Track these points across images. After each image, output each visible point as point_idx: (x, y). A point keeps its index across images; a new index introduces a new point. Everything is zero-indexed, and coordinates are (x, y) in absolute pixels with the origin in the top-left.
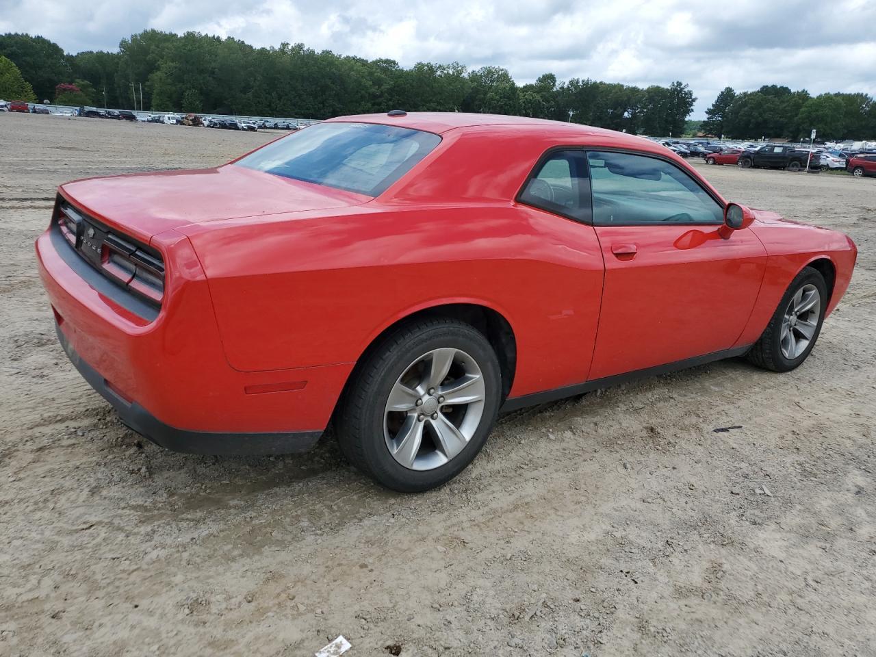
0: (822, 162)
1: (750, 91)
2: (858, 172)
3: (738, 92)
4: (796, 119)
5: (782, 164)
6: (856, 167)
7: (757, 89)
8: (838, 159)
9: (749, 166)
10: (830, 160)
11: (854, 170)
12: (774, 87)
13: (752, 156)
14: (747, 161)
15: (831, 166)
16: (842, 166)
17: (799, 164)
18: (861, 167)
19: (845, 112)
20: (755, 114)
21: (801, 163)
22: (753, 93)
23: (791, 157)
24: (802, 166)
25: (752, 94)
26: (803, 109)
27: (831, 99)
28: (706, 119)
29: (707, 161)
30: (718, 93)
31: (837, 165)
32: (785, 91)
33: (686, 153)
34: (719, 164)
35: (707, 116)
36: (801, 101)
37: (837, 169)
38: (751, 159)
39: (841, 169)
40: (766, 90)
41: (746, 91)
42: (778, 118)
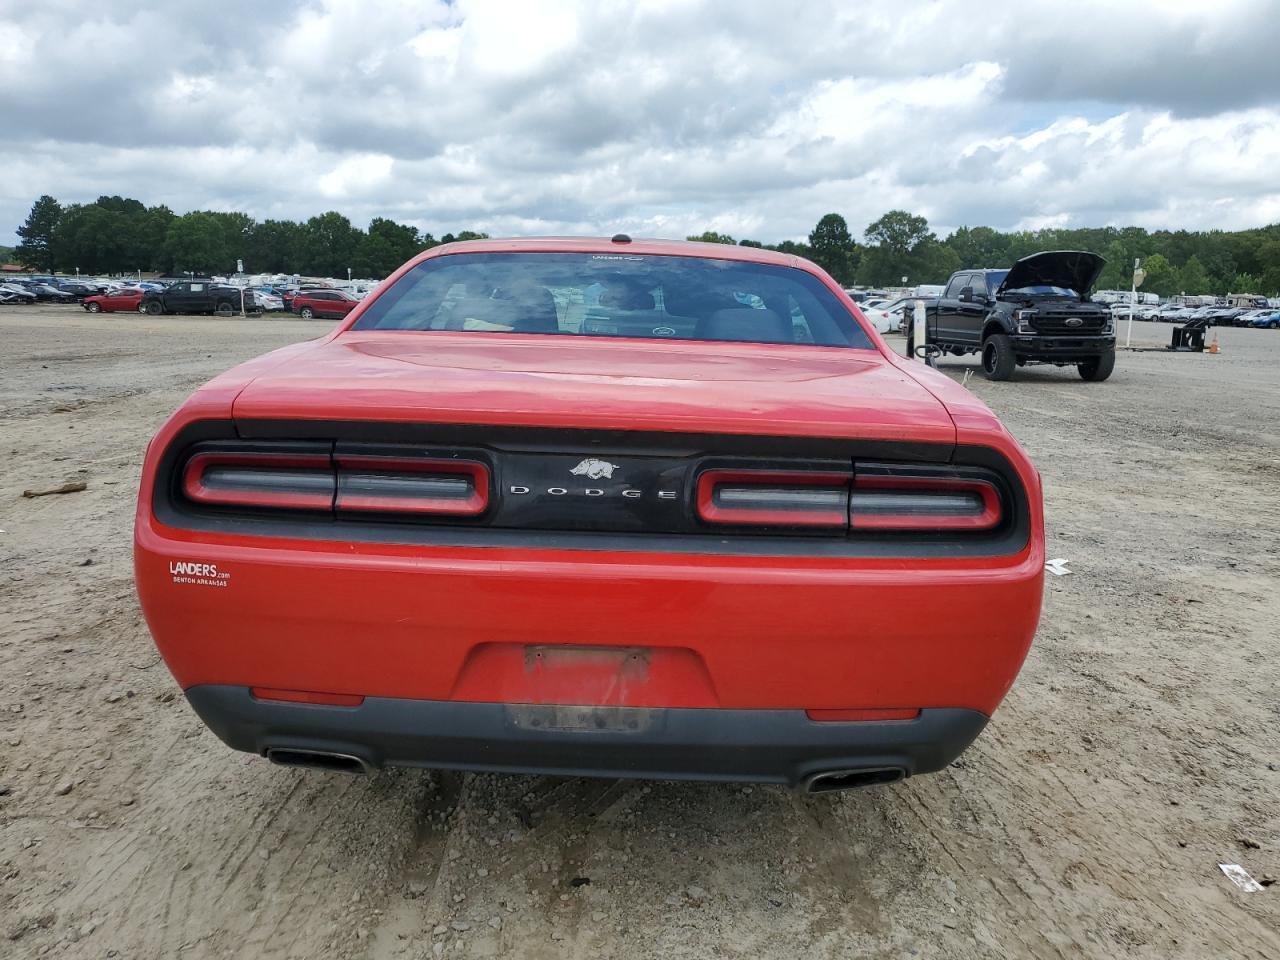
0: (258, 303)
1: (83, 204)
2: (307, 313)
3: (64, 203)
4: (164, 245)
5: (207, 308)
6: (304, 307)
7: (93, 200)
8: (273, 298)
9: (160, 311)
10: (263, 299)
11: (302, 310)
12: (117, 199)
13: (161, 297)
14: (154, 305)
15: (268, 307)
16: (279, 306)
17: (230, 306)
18: (309, 307)
19: (226, 236)
20: (100, 236)
21: (233, 306)
22: (88, 205)
23: (217, 297)
24: (235, 309)
25: (88, 207)
26: (170, 232)
27: (204, 218)
28: (20, 244)
29: (87, 308)
30: (32, 205)
31: (274, 305)
32: (133, 206)
33: (29, 297)
34: (108, 312)
35: (21, 238)
36: (163, 221)
37: (274, 310)
38: (160, 302)
39: (279, 310)
40: (104, 201)
41: (77, 203)
42: (139, 244)
